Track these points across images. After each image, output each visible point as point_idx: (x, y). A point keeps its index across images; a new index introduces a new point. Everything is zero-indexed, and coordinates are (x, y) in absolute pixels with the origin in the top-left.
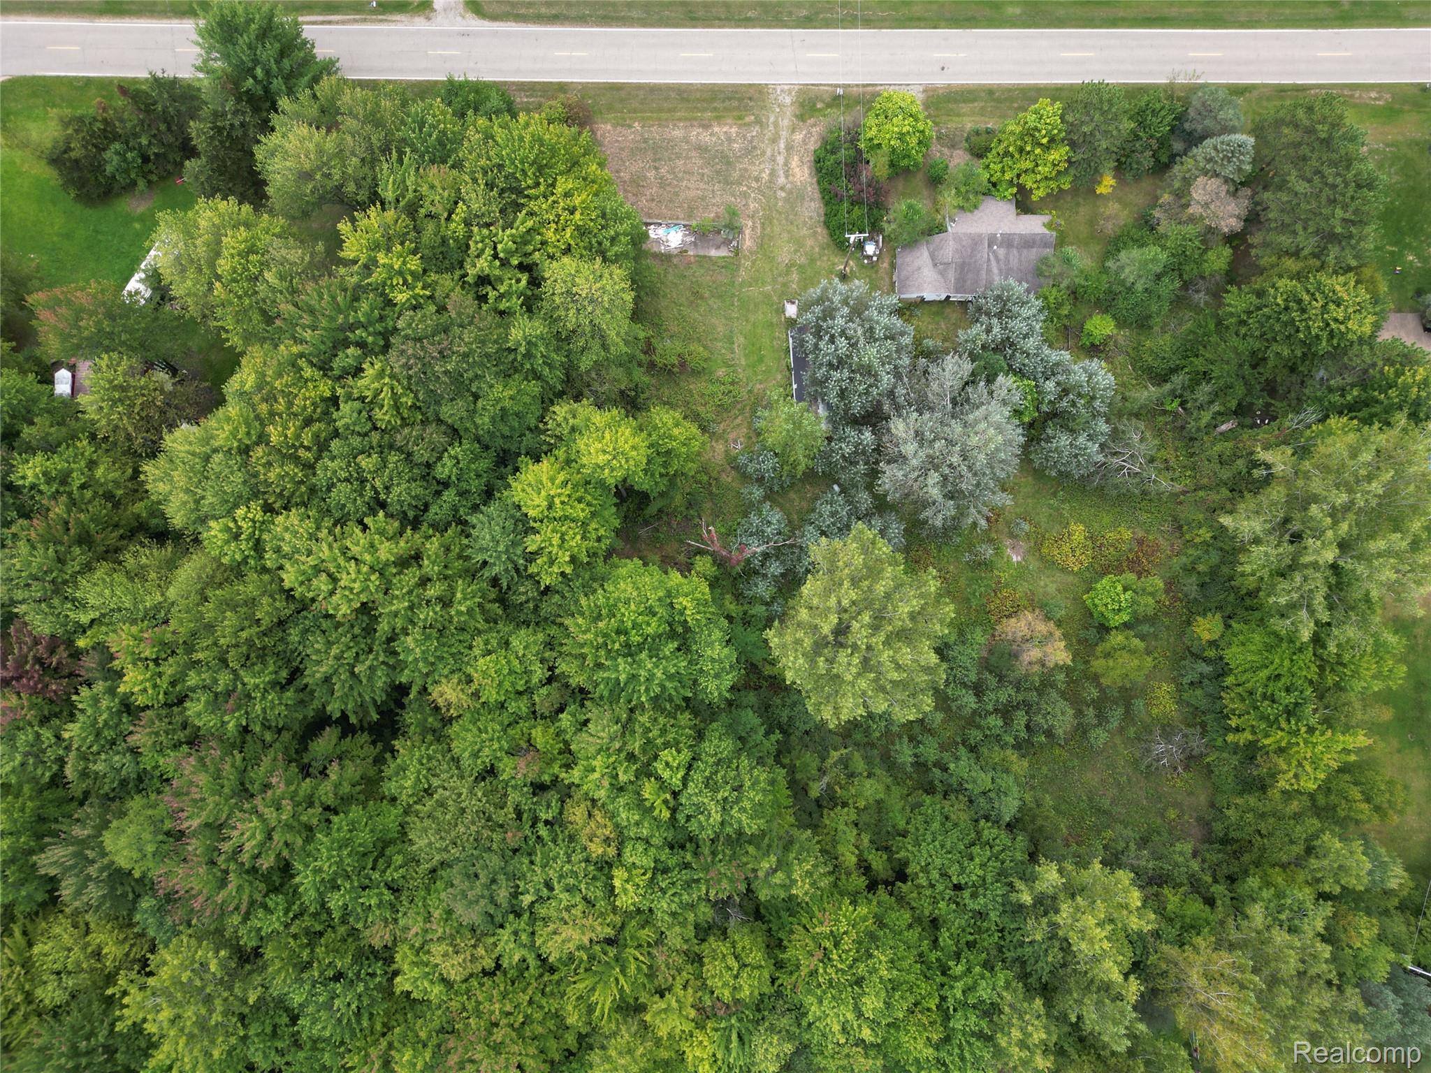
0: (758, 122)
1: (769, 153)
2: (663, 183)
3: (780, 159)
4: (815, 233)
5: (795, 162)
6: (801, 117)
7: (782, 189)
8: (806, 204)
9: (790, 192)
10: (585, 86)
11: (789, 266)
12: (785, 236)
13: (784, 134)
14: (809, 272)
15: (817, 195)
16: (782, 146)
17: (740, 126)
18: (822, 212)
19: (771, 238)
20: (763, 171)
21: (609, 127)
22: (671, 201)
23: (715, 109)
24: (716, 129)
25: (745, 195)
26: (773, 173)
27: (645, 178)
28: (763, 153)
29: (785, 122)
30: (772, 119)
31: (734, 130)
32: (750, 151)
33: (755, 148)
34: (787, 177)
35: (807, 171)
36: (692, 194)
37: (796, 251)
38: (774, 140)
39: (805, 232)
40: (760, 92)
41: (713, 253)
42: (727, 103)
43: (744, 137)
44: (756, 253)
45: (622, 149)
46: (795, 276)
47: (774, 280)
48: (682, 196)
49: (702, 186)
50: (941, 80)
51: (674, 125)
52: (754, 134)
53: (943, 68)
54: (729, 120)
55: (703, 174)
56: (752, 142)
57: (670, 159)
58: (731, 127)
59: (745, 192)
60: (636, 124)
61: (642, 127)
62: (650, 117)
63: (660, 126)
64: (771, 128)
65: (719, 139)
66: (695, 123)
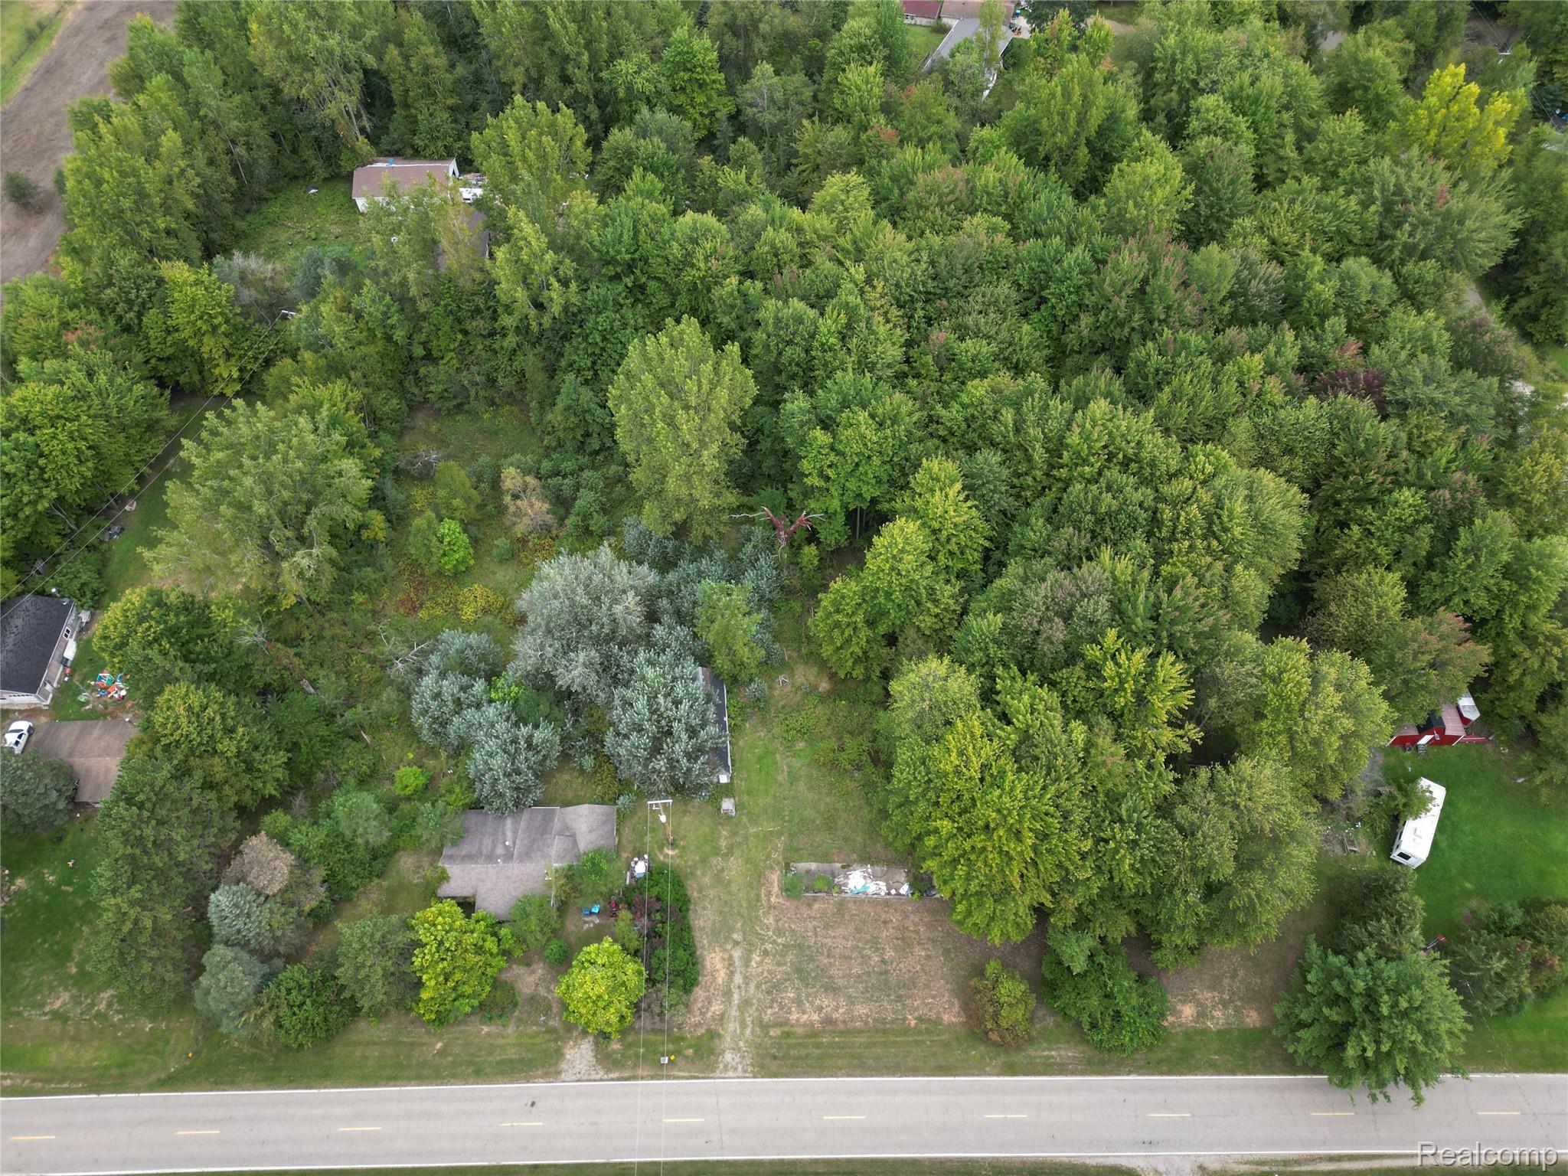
0: (765, 1027)
1: (752, 986)
2: (875, 944)
3: (738, 979)
4: (700, 892)
5: (721, 976)
6: (713, 1035)
7: (737, 943)
8: (709, 924)
9: (727, 938)
10: (982, 1072)
11: (730, 852)
12: (734, 888)
13: (734, 1012)
14: (707, 848)
15: (697, 934)
16: (736, 997)
17: (786, 1022)
18: (691, 915)
19: (750, 885)
20: (759, 964)
21: (945, 1017)
22: (864, 922)
23: (818, 1046)
24: (815, 1017)
25: (779, 932)
26: (747, 962)
27: (895, 949)
28: (758, 987)
29: (732, 1026)
30: (748, 1032)
31: (794, 1017)
32: (775, 988)
33: (769, 992)
34: (731, 958)
35: (708, 964)
36: (840, 931)
37: (723, 870)
38: (746, 1003)
39: (712, 893)
40: (762, 1066)
41: (813, 866)
42: (803, 1052)
43: (781, 1007)
44: (765, 867)
45: (927, 986)
46: (723, 843)
47: (746, 838)
48: (851, 928)
49: (829, 942)
50: (537, 1087)
51: (866, 1023)
52: (769, 1011)
53: (533, 1104)
54: (800, 1031)
55: (828, 956)
56: (773, 1000)
57: (868, 974)
58: (798, 1020)
59: (779, 936)
60: (913, 1023)
61: (905, 1019)
62: (897, 1033)
63: (884, 1021)
64: (749, 1020)
65: (812, 1003)
66: (841, 1026)
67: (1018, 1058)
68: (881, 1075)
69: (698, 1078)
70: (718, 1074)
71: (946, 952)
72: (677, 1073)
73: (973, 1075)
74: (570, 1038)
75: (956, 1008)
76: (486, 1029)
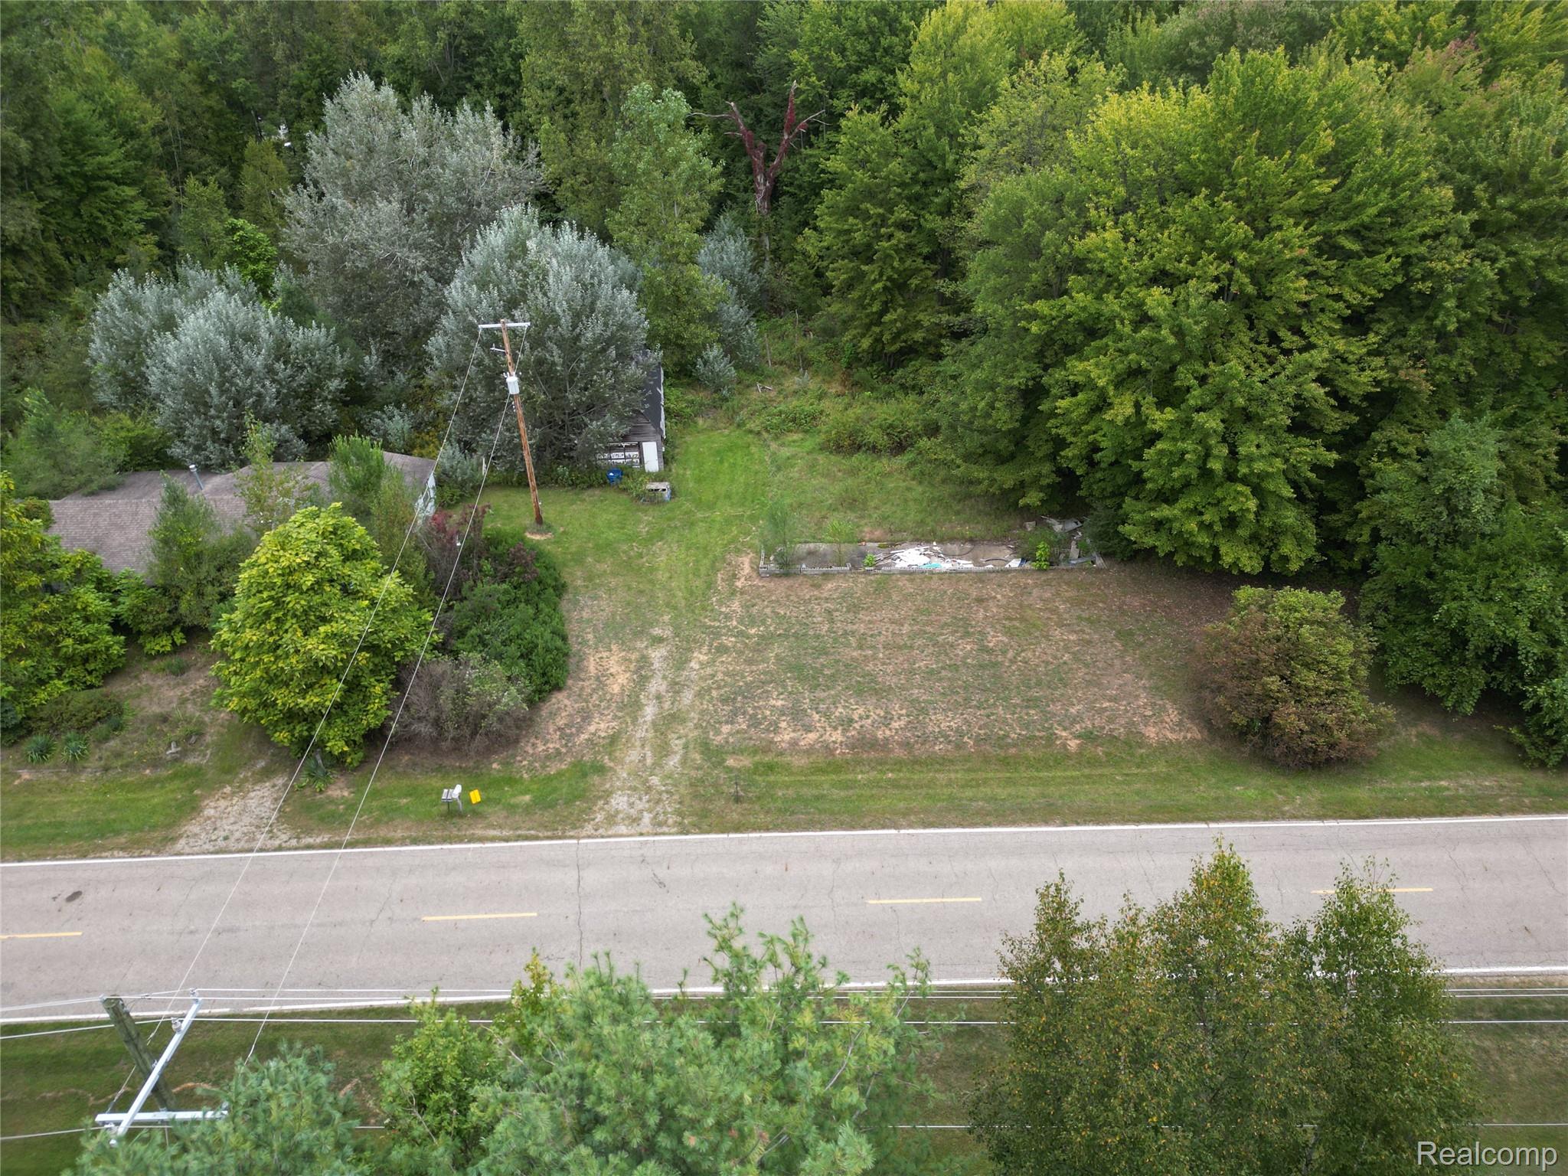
0: (713, 754)
1: (687, 697)
2: (964, 627)
3: (657, 685)
4: (589, 579)
5: (619, 683)
6: (586, 770)
7: (660, 640)
8: (602, 616)
9: (638, 634)
10: (1274, 814)
11: (657, 536)
12: (660, 575)
13: (642, 733)
14: (612, 535)
15: (574, 627)
16: (650, 712)
17: (767, 748)
18: (567, 605)
19: (694, 571)
20: (705, 665)
21: (1151, 732)
22: (934, 602)
23: (845, 785)
24: (837, 736)
25: (751, 620)
26: (680, 662)
27: (1009, 632)
28: (701, 695)
29: (635, 754)
30: (673, 761)
31: (786, 736)
32: (739, 695)
33: (725, 701)
34: (644, 658)
35: (592, 666)
36: (884, 614)
37: (640, 556)
38: (670, 720)
39: (613, 582)
40: (704, 814)
41: (822, 547)
42: (809, 793)
43: (754, 722)
44: (726, 552)
45: (1092, 683)
46: (644, 529)
47: (690, 524)
48: (907, 609)
49: (860, 628)
51: (959, 746)
52: (726, 729)
53: (76, 895)
54: (799, 762)
55: (861, 647)
56: (735, 713)
57: (955, 668)
58: (794, 743)
59: (753, 623)
60: (1073, 744)
61: (1051, 739)
62: (1043, 764)
63: (1001, 742)
64: (677, 744)
65: (827, 715)
66: (899, 753)
67: (1361, 793)
68: (1014, 823)
69: (537, 838)
70: (589, 828)
71: (1124, 635)
72: (479, 832)
73: (1253, 819)
74: (230, 783)
75: (1173, 715)
76: (26, 775)
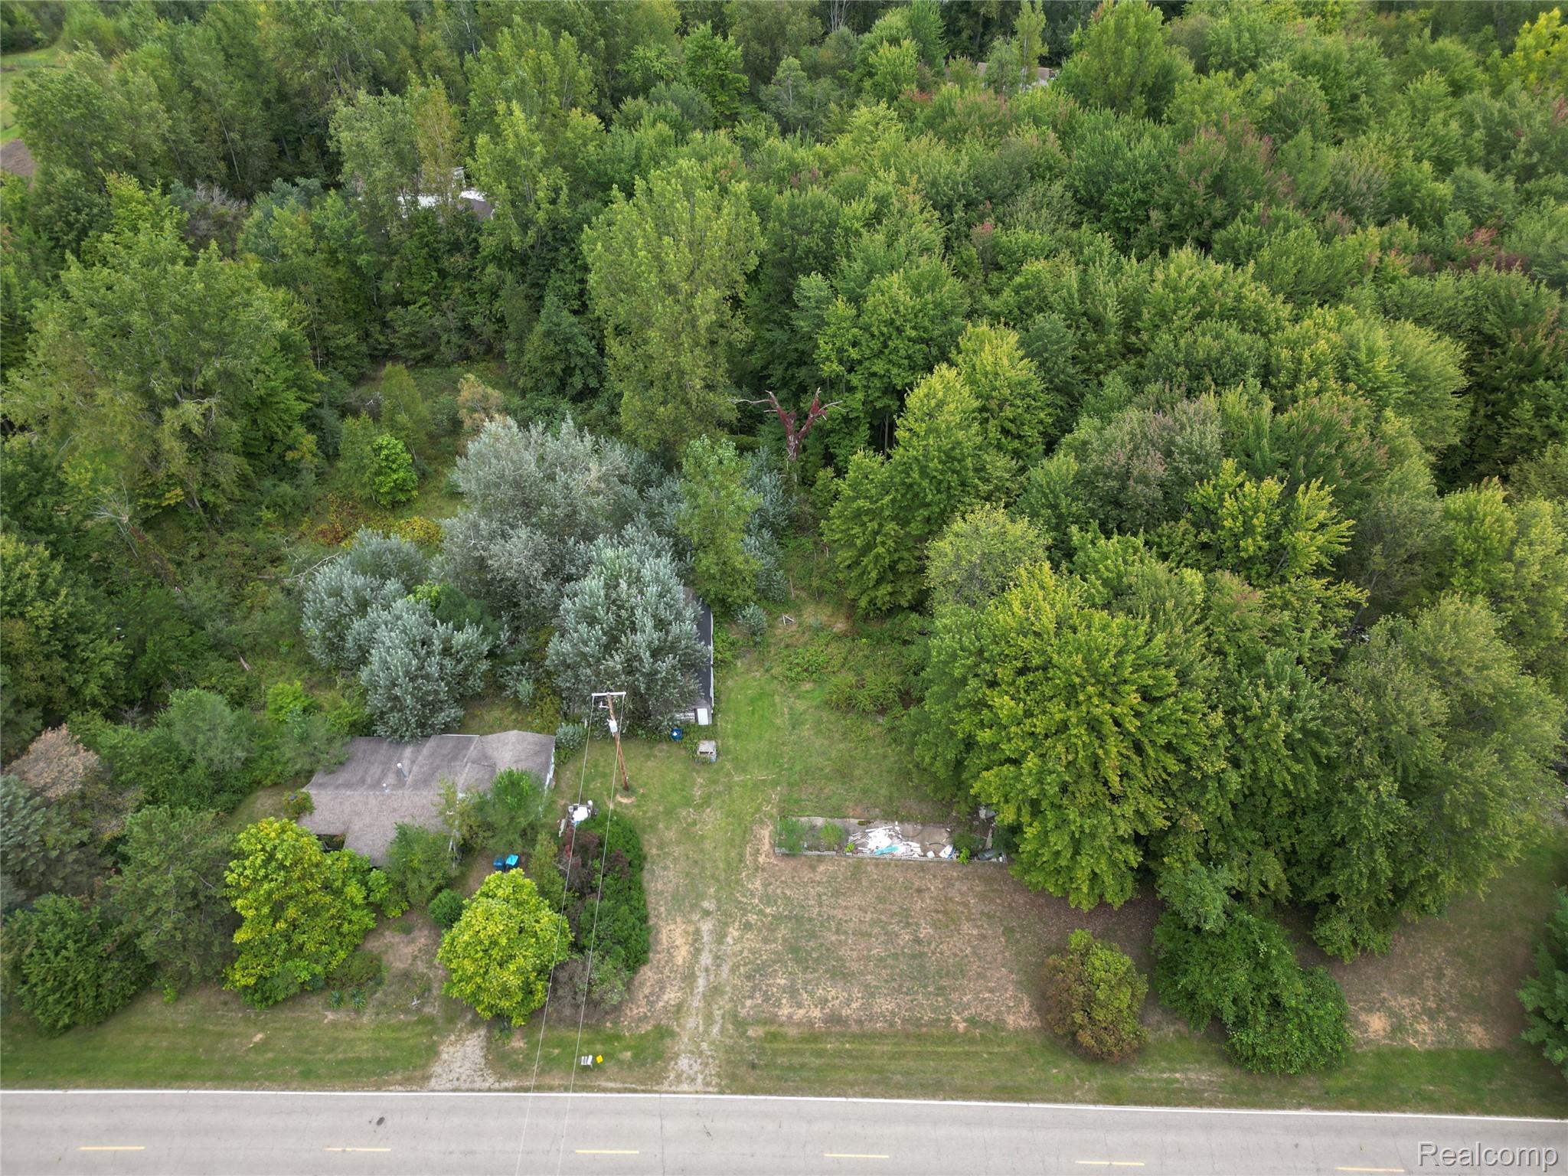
0: (740, 1024)
1: (725, 970)
2: (905, 917)
3: (706, 959)
4: (661, 847)
5: (682, 955)
6: (663, 1033)
7: (707, 913)
8: (670, 887)
9: (694, 907)
10: (1069, 1097)
11: (706, 802)
12: (708, 845)
13: (697, 1003)
14: (676, 798)
15: (652, 899)
16: (701, 982)
17: (773, 1020)
18: (646, 875)
19: (731, 842)
20: (736, 941)
21: (1010, 1020)
22: (889, 890)
23: (819, 1054)
24: (816, 1013)
25: (768, 900)
26: (720, 937)
27: (934, 925)
28: (734, 969)
29: (692, 1022)
30: (715, 1030)
31: (785, 1012)
32: (757, 972)
33: (749, 977)
34: (697, 931)
35: (664, 937)
36: (856, 900)
37: (695, 823)
38: (715, 991)
39: (677, 851)
40: (733, 1078)
41: (819, 821)
42: (797, 1061)
43: (766, 998)
44: (753, 822)
45: (981, 976)
46: (697, 793)
47: (729, 788)
48: (870, 897)
49: (839, 913)
50: (394, 1097)
51: (892, 1024)
52: (748, 1003)
53: (381, 1121)
54: (793, 1032)
55: (837, 932)
56: (754, 988)
57: (895, 956)
58: (790, 1017)
59: (768, 904)
60: (962, 1026)
61: (949, 1020)
62: (939, 1041)
63: (917, 1022)
64: (718, 1014)
65: (811, 994)
66: (854, 1028)
67: (1124, 1081)
68: (915, 1097)
69: (635, 1091)
70: (665, 1086)
71: (1009, 931)
72: (604, 1084)
73: (1056, 1101)
74: (453, 1031)
75: (1026, 1007)
76: (331, 1016)
